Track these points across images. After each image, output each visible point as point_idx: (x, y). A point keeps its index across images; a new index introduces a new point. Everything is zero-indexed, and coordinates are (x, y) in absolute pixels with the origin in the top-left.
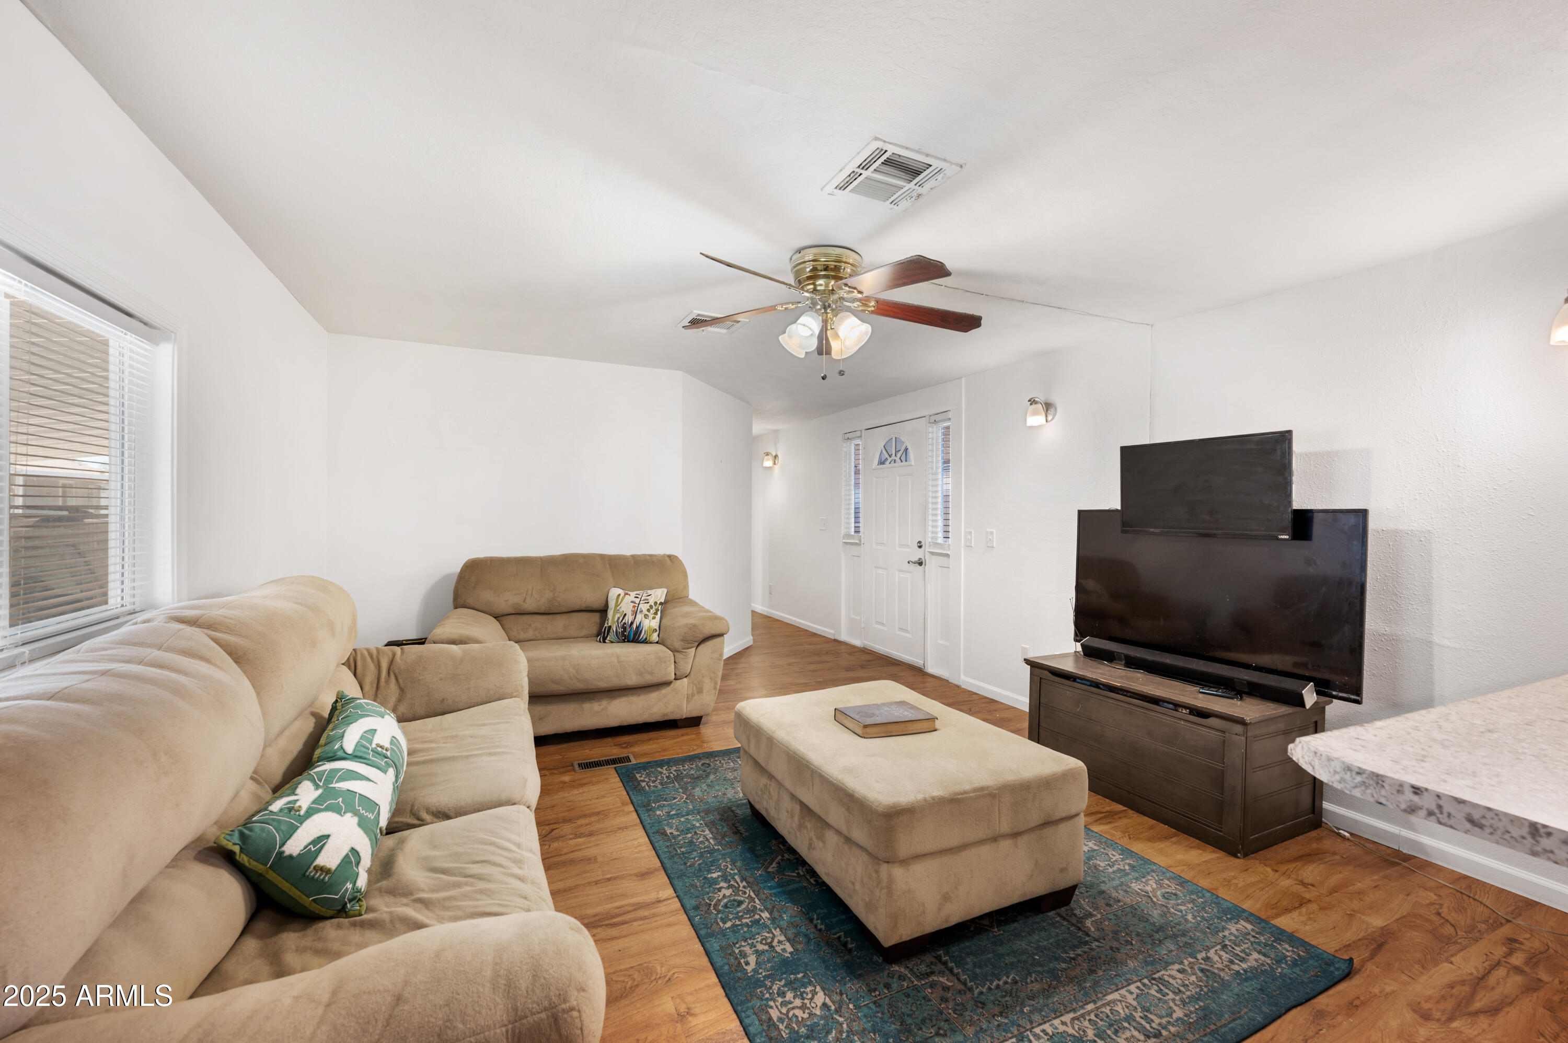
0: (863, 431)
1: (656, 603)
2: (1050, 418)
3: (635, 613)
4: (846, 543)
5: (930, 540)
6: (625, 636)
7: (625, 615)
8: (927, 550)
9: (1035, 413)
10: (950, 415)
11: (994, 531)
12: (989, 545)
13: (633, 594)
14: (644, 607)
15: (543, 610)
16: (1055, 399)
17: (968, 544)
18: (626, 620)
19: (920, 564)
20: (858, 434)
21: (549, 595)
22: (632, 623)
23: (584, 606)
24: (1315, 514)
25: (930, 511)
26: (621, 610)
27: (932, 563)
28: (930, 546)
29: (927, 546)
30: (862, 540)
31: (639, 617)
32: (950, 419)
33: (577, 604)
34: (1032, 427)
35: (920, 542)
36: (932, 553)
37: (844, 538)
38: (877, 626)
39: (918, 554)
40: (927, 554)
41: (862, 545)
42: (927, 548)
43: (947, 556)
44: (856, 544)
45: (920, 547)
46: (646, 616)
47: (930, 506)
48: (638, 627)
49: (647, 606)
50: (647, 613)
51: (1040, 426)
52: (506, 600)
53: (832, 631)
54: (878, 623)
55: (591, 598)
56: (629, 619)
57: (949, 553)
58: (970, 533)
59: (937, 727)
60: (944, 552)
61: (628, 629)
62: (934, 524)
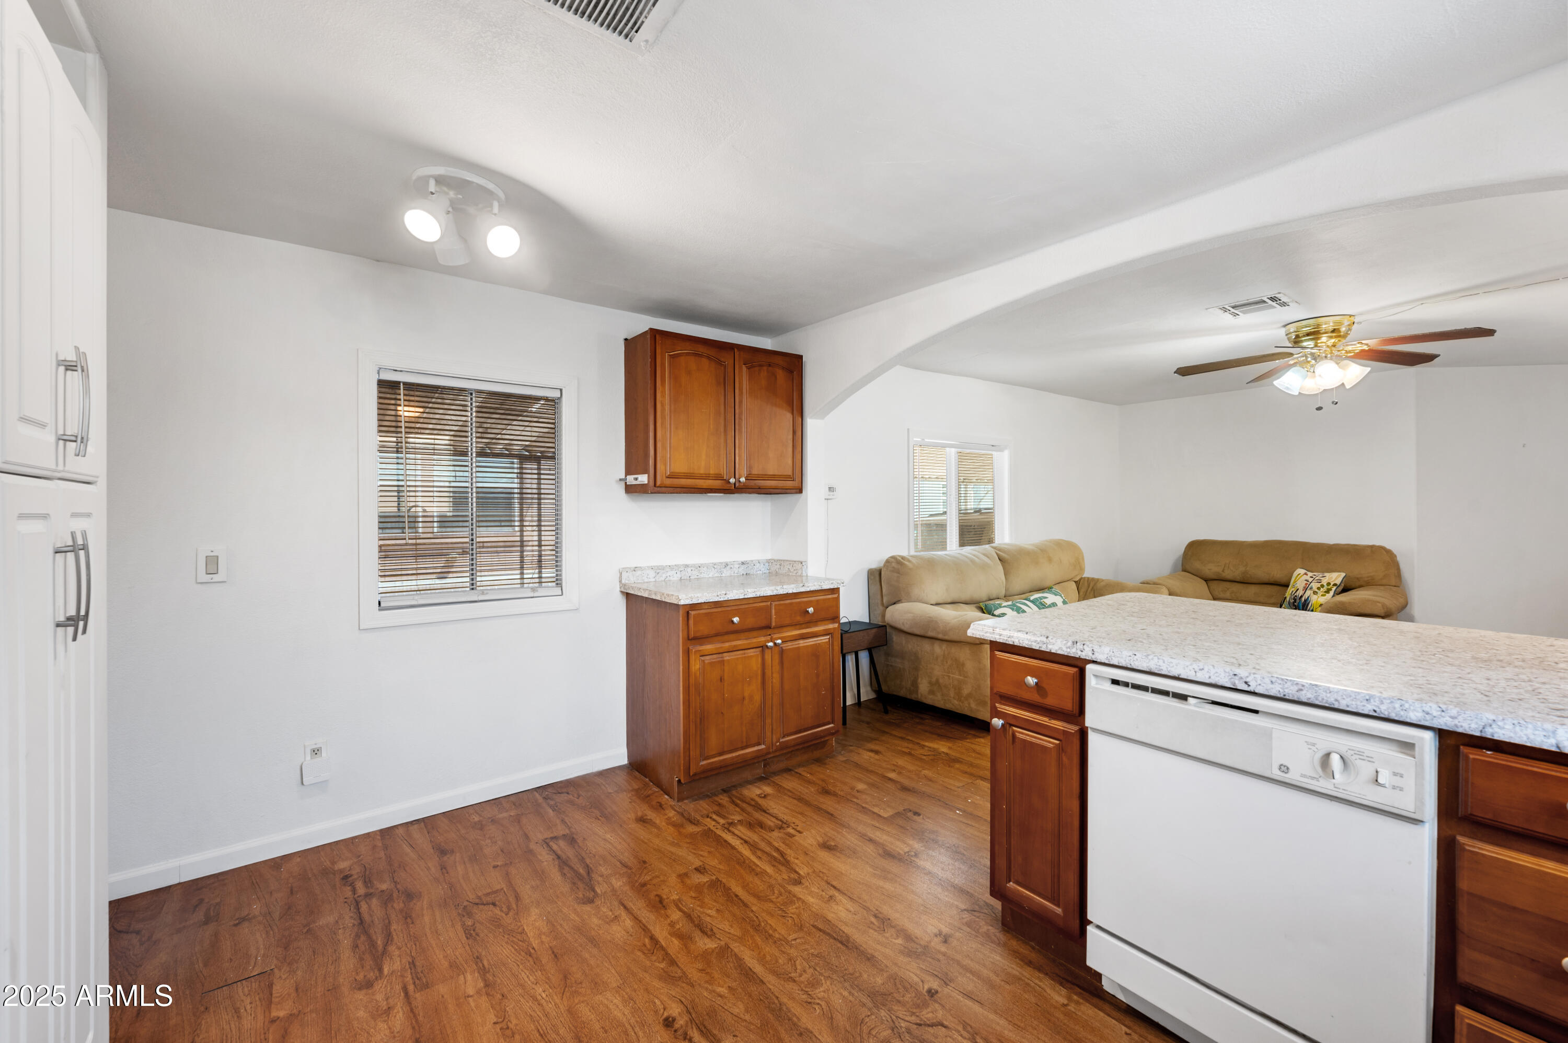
1: (1329, 584)
3: (1305, 589)
6: (1295, 606)
7: (1298, 589)
13: (1310, 574)
14: (1315, 586)
15: (1238, 579)
18: (1297, 594)
21: (1242, 569)
22: (1301, 597)
23: (1272, 580)
26: (1296, 586)
31: (1308, 593)
33: (1265, 578)
46: (1315, 593)
48: (1305, 601)
49: (1319, 585)
50: (1317, 590)
52: (1211, 569)
55: (1277, 573)
56: (1300, 593)
61: (1298, 601)
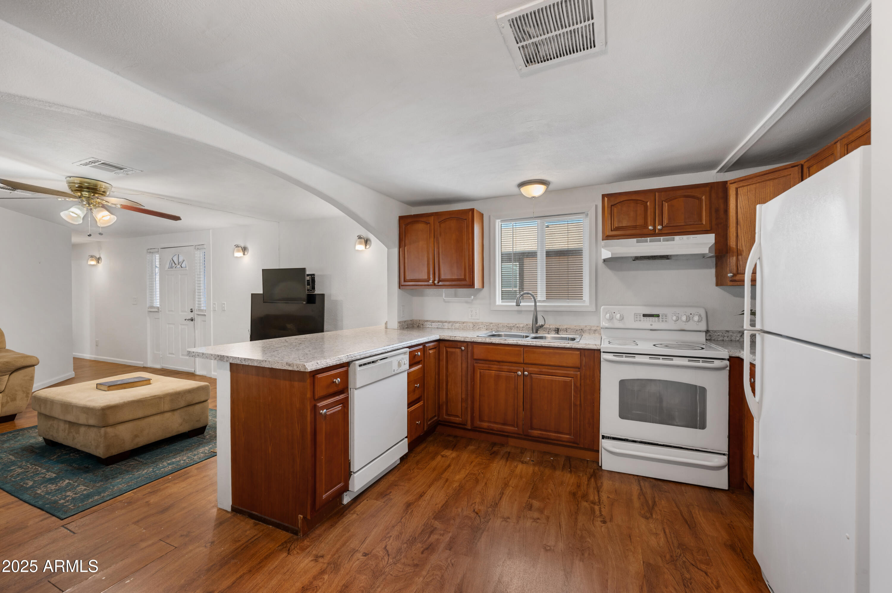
0: (160, 249)
2: (246, 253)
4: (151, 311)
5: (197, 308)
8: (195, 313)
9: (238, 251)
10: (205, 247)
11: (225, 303)
12: (223, 309)
16: (249, 246)
17: (214, 309)
19: (192, 320)
20: (156, 250)
24: (317, 295)
25: (197, 294)
27: (198, 320)
28: (197, 311)
29: (195, 311)
30: (160, 309)
32: (205, 248)
34: (237, 257)
35: (191, 309)
36: (198, 315)
37: (148, 309)
38: (170, 355)
39: (191, 315)
40: (195, 315)
41: (160, 312)
42: (196, 312)
43: (205, 315)
44: (156, 312)
45: (192, 312)
47: (197, 291)
51: (241, 257)
53: (142, 363)
54: (170, 354)
57: (205, 314)
58: (215, 304)
59: (151, 383)
60: (203, 314)
62: (199, 300)
